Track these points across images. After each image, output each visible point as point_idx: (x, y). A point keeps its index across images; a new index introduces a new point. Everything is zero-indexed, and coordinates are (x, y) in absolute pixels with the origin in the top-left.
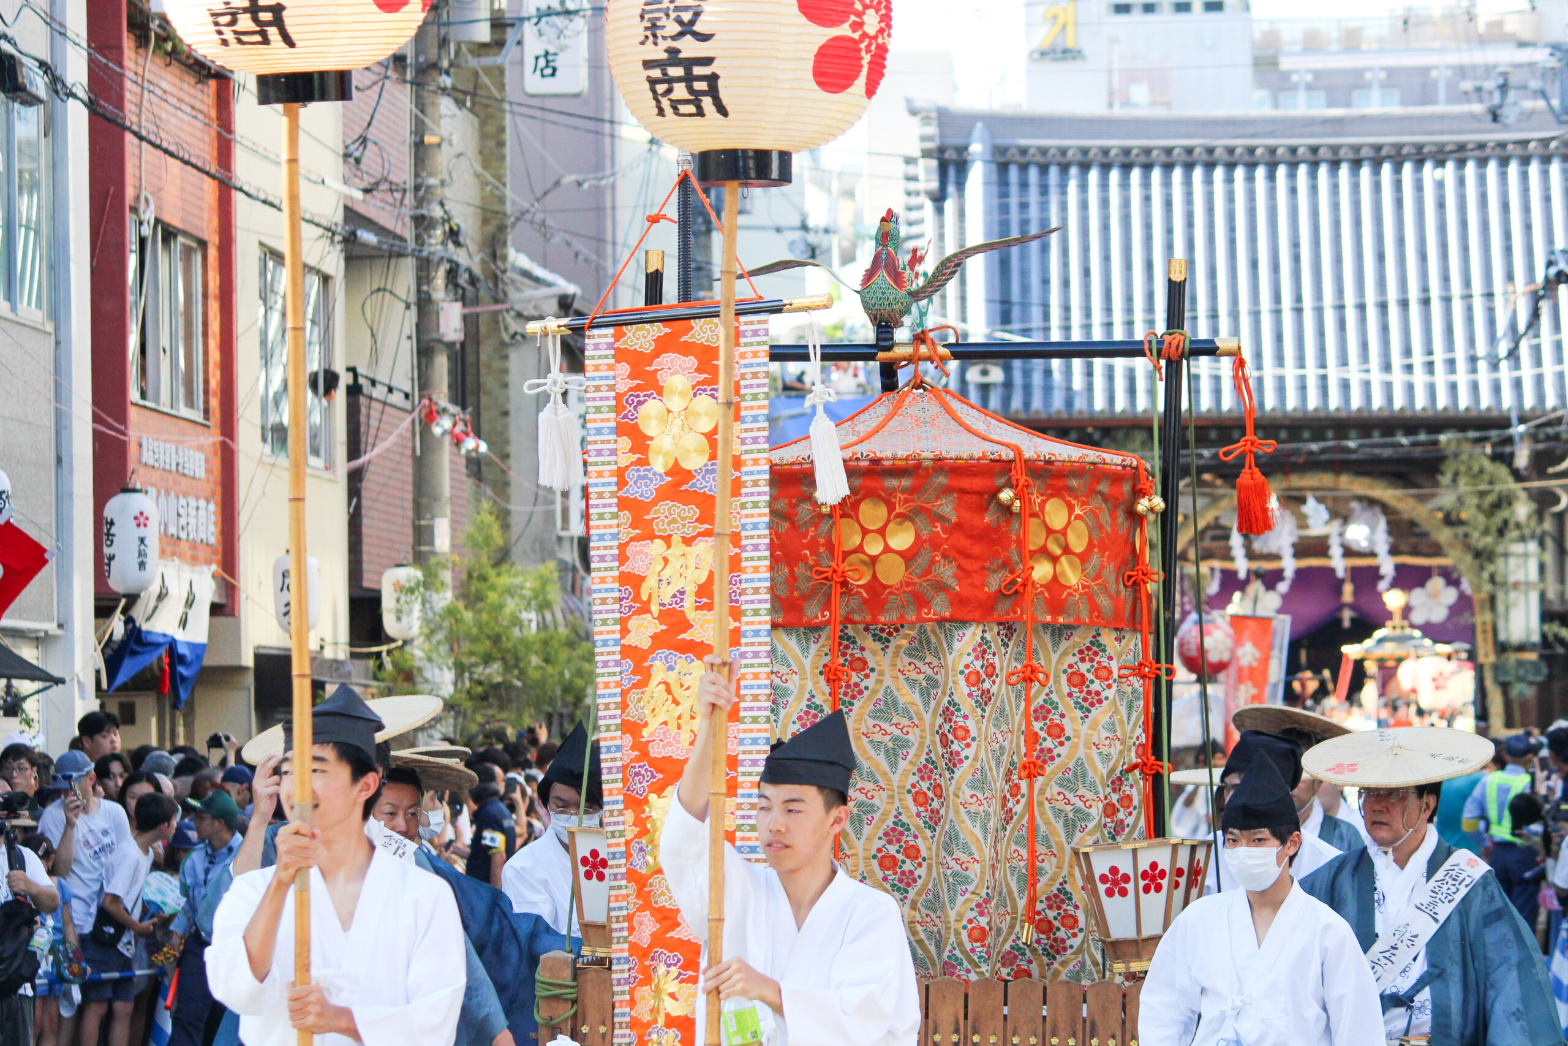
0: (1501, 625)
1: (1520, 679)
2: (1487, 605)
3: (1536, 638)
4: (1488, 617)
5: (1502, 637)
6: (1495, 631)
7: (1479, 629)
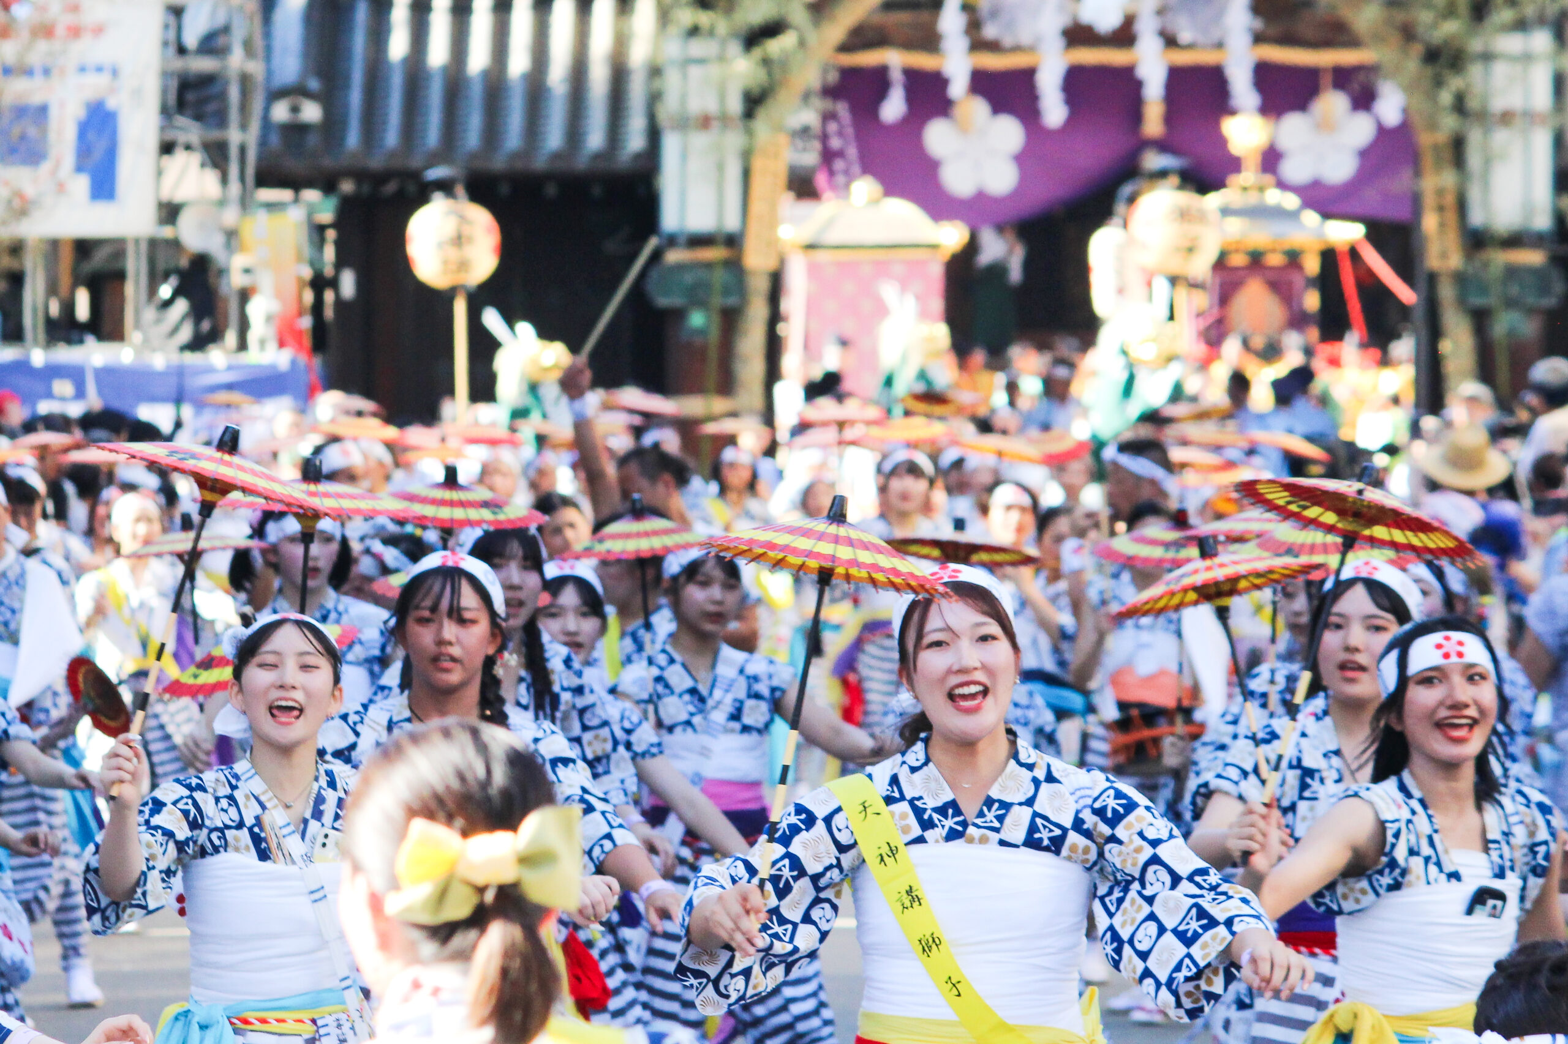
0: (1474, 195)
1: (1511, 303)
2: (1448, 154)
3: (1543, 222)
4: (1448, 179)
5: (1477, 218)
6: (1462, 206)
7: (1429, 200)
